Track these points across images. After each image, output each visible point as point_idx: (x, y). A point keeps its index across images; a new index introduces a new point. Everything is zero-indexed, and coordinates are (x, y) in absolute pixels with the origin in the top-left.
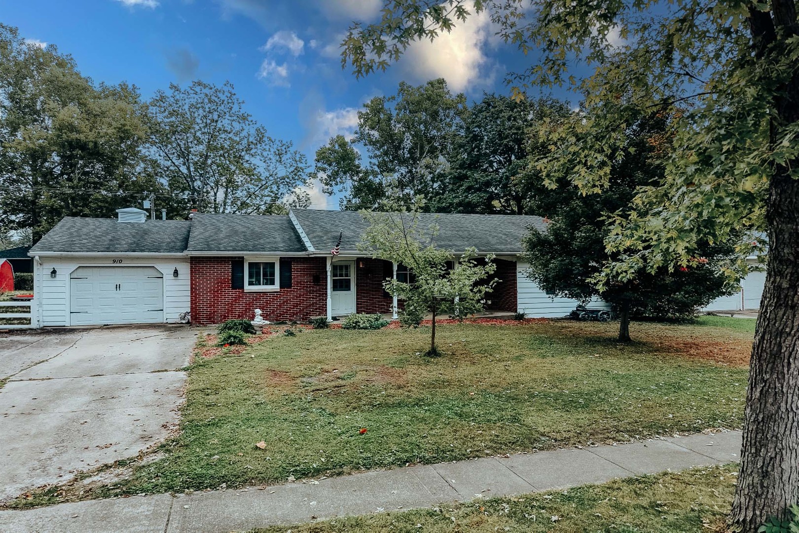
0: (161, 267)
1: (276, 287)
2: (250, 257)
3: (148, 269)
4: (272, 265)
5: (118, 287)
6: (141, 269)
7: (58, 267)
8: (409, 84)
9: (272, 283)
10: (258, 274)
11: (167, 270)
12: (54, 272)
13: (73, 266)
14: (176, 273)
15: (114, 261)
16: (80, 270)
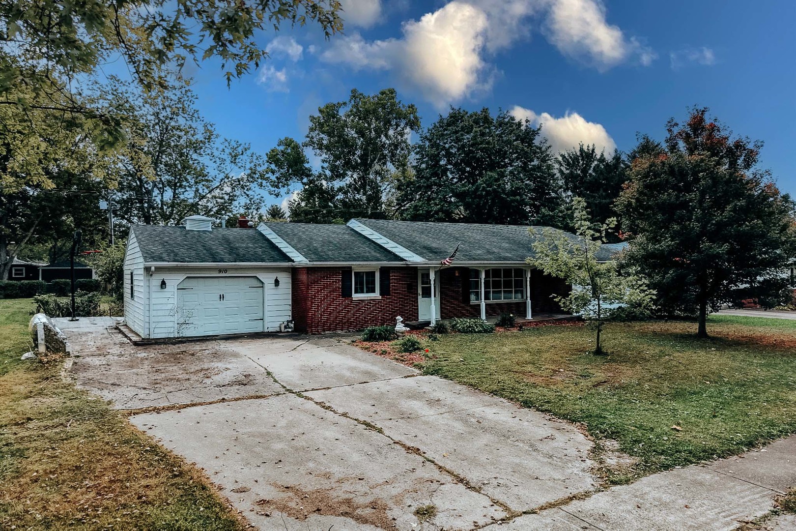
0: (262, 276)
1: (376, 295)
2: (358, 266)
3: (250, 279)
4: (372, 274)
5: (222, 297)
6: (243, 279)
7: (167, 277)
8: (360, 92)
9: (373, 290)
10: (362, 284)
11: (268, 279)
12: (163, 284)
13: (181, 277)
14: (277, 283)
15: (220, 271)
16: (187, 280)
